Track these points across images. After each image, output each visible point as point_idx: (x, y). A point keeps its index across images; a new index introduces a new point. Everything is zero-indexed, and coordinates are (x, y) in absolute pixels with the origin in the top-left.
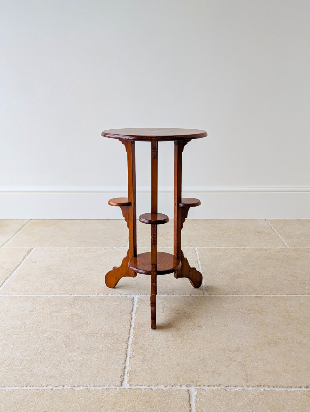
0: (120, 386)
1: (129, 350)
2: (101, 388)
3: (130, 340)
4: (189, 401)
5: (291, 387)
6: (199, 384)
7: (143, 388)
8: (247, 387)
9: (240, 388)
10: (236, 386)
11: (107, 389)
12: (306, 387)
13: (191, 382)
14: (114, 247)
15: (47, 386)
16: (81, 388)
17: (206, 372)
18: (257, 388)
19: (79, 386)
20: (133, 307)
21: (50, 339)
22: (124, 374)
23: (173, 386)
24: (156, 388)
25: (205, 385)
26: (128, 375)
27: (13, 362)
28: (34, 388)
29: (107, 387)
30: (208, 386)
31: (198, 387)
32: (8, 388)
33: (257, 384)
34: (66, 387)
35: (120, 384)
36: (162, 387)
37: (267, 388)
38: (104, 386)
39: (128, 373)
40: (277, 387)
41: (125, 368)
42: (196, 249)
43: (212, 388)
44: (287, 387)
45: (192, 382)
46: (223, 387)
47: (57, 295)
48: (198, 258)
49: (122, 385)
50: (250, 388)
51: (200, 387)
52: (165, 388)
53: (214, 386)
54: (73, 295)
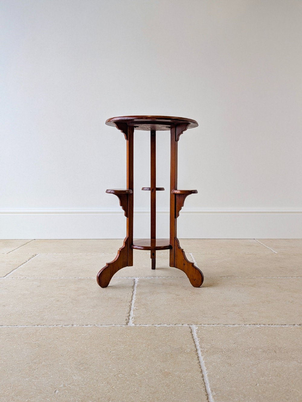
0: (125, 325)
1: (133, 306)
2: (108, 326)
3: (133, 301)
4: (191, 332)
5: (285, 325)
6: (199, 323)
7: (147, 326)
8: (245, 325)
9: (238, 325)
10: (234, 325)
11: (114, 326)
12: (299, 324)
13: (192, 322)
14: (114, 253)
15: (57, 325)
16: (89, 326)
17: (206, 317)
18: (253, 325)
19: (87, 325)
20: (134, 284)
21: (58, 301)
22: (129, 319)
23: (175, 325)
24: (159, 326)
25: (205, 324)
26: (133, 319)
27: (24, 313)
28: (45, 326)
29: (114, 325)
30: (208, 325)
31: (198, 325)
32: (20, 327)
33: (255, 323)
34: (75, 326)
35: (125, 324)
36: (165, 325)
37: (262, 325)
38: (111, 325)
39: (132, 318)
40: (272, 325)
41: (129, 315)
42: (191, 254)
43: (212, 325)
44: (282, 325)
45: (194, 322)
46: (223, 325)
47: (62, 278)
48: (193, 259)
49: (127, 325)
50: (248, 325)
51: (200, 325)
52: (168, 326)
53: (213, 324)
54: (77, 278)
